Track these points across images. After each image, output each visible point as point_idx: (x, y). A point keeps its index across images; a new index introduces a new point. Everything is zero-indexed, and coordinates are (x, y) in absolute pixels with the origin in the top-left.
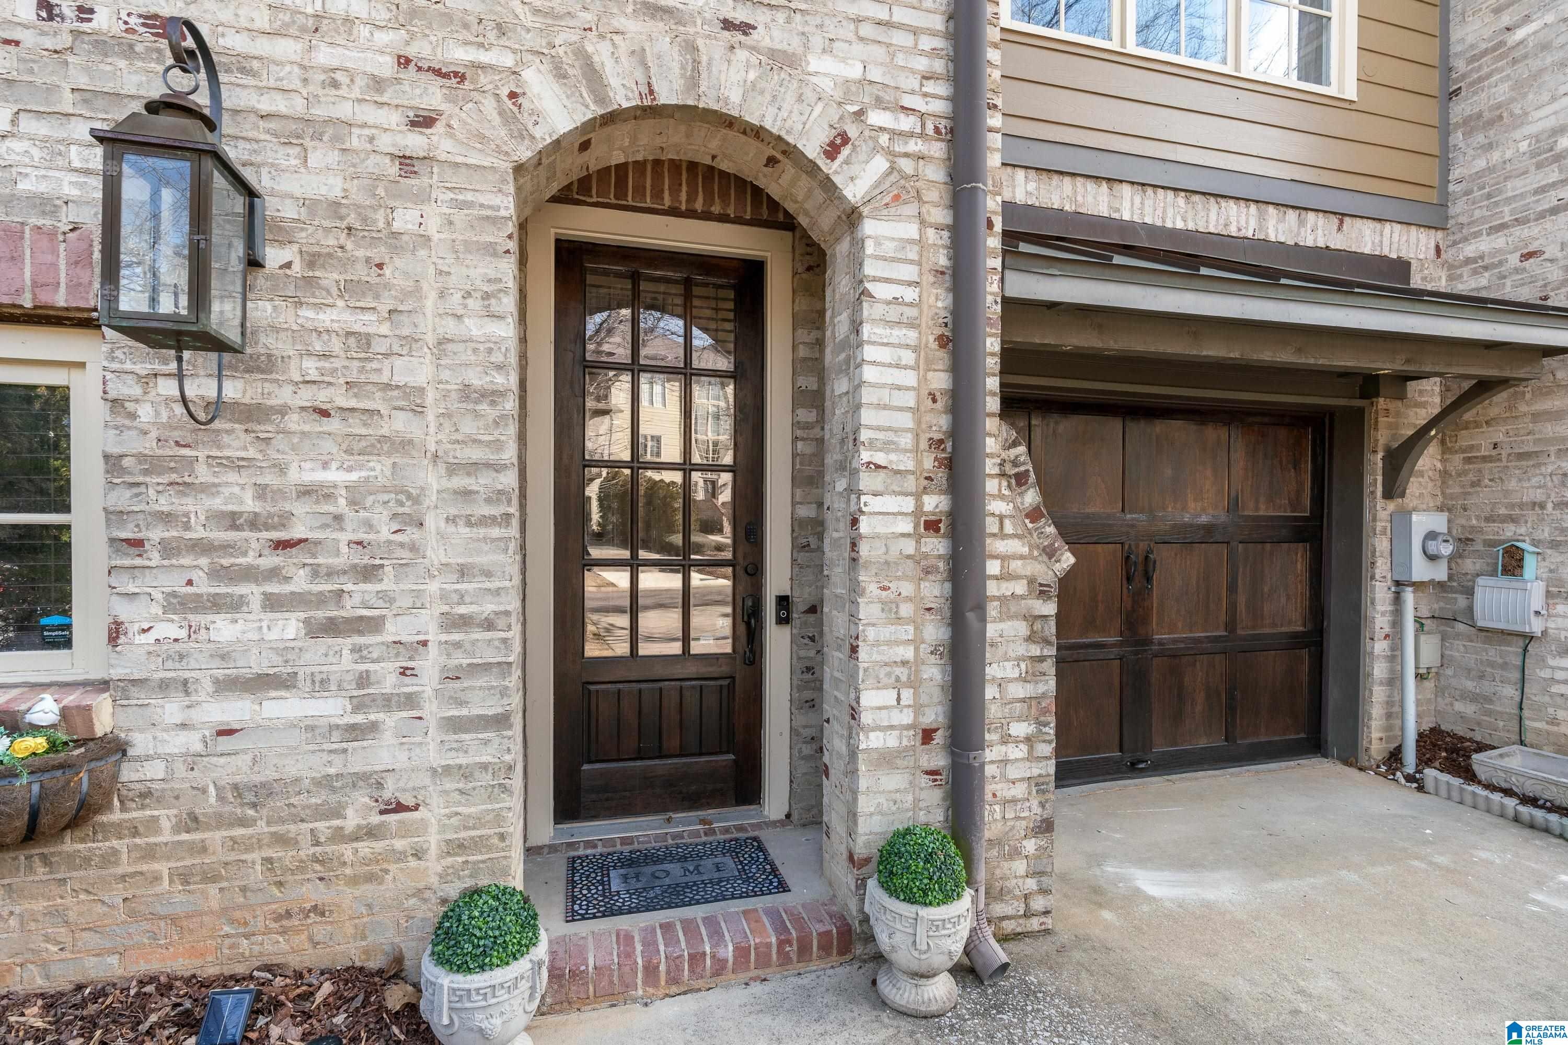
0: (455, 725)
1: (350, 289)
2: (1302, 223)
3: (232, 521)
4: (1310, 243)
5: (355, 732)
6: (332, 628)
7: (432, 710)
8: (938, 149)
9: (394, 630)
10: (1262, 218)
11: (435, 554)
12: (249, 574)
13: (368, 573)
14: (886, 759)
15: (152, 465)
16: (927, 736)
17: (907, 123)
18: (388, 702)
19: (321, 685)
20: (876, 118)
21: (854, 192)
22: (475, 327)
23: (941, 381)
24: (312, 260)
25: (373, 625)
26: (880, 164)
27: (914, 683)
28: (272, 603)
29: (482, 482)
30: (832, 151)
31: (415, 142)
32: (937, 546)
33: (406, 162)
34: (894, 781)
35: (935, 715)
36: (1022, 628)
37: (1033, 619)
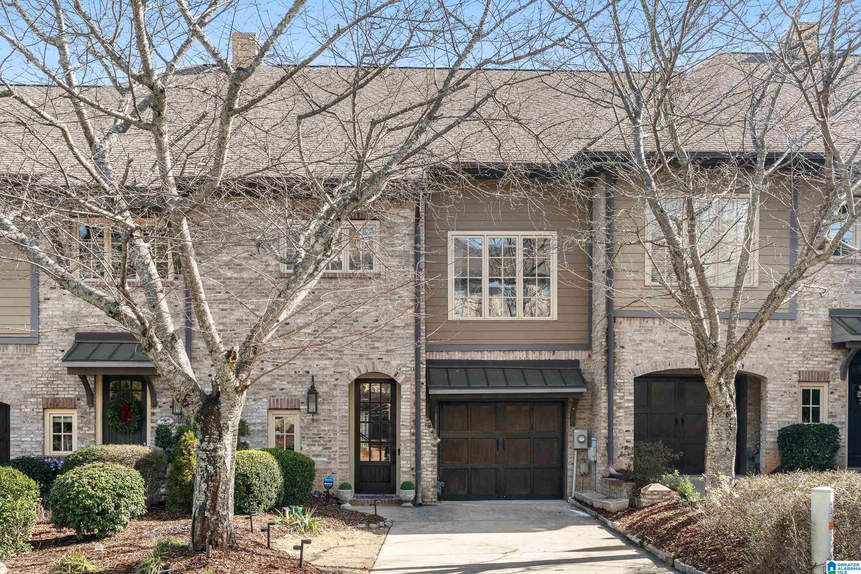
0: (341, 463)
1: (329, 403)
2: (540, 354)
3: (314, 434)
4: (543, 359)
5: (328, 463)
6: (326, 449)
7: (338, 460)
8: (414, 372)
9: (333, 449)
10: (527, 354)
11: (338, 439)
12: (316, 441)
13: (330, 441)
14: (405, 472)
15: (306, 427)
16: (412, 469)
17: (408, 369)
18: (333, 459)
19: (324, 456)
20: (403, 369)
21: (399, 381)
22: (343, 407)
23: (414, 410)
24: (324, 400)
25: (331, 448)
26: (404, 376)
27: (410, 460)
28: (319, 445)
29: (344, 429)
30: (395, 375)
31: (336, 383)
32: (414, 438)
33: (335, 385)
34: (406, 476)
35: (414, 466)
36: (430, 452)
37: (432, 450)
